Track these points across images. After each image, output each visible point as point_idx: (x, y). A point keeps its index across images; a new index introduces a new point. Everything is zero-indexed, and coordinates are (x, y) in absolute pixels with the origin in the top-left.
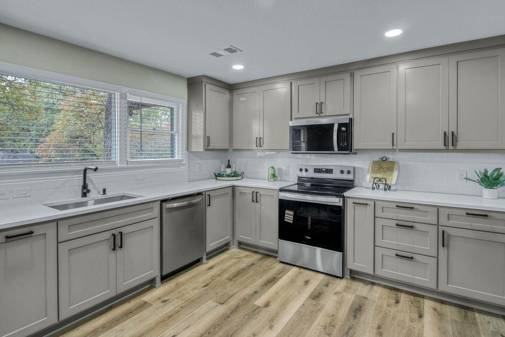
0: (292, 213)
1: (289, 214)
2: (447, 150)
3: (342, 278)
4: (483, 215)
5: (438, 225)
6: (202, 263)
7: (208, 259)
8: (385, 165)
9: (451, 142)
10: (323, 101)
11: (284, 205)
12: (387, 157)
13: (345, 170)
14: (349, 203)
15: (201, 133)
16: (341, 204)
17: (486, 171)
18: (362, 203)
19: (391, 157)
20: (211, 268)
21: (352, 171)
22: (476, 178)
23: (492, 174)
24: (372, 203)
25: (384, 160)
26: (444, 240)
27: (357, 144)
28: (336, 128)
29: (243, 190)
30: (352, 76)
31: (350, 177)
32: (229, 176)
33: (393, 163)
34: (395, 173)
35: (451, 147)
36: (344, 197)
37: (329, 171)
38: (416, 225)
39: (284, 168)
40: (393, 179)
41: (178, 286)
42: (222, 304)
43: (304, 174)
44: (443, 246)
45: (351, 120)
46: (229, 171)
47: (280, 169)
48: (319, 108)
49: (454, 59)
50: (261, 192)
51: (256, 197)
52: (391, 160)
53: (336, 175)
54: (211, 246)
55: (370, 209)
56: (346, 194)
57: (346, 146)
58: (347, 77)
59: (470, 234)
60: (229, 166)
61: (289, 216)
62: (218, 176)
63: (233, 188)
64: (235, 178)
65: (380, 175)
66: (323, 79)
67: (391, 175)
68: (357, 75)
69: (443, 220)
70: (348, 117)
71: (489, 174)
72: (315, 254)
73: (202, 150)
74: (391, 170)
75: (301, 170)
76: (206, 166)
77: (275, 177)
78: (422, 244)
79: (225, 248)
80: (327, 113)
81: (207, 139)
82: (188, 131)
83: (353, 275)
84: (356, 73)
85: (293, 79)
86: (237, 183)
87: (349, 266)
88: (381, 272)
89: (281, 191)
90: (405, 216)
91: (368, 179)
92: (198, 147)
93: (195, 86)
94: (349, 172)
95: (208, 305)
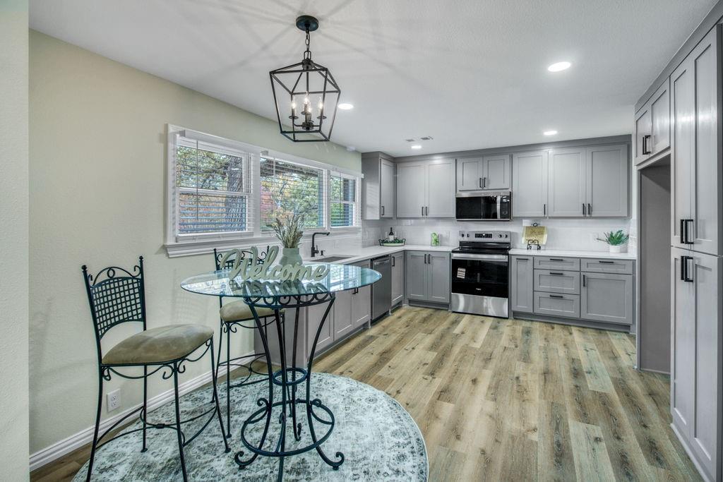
0: (464, 270)
1: (461, 271)
2: (585, 217)
3: (508, 319)
4: (610, 262)
5: (580, 271)
6: (389, 316)
7: (392, 312)
8: (536, 230)
9: (587, 211)
10: (486, 177)
11: (456, 264)
12: (538, 223)
13: (504, 235)
14: (514, 259)
15: (377, 204)
16: (507, 261)
17: (612, 233)
18: (522, 259)
19: (542, 223)
20: (400, 317)
21: (509, 234)
22: (605, 238)
23: (616, 235)
24: (532, 258)
25: (535, 226)
26: (584, 282)
27: (515, 213)
28: (499, 199)
29: (415, 254)
30: (512, 157)
31: (507, 240)
32: (391, 242)
33: (543, 228)
34: (545, 236)
35: (588, 215)
36: (508, 254)
37: (489, 236)
38: (563, 272)
39: (444, 234)
40: (544, 240)
41: (385, 328)
42: (430, 333)
43: (465, 239)
44: (584, 286)
45: (510, 193)
46: (391, 238)
47: (441, 235)
48: (483, 182)
49: (589, 150)
50: (432, 254)
51: (428, 258)
52: (542, 226)
53: (495, 239)
54: (394, 301)
55: (530, 263)
56: (510, 252)
57: (507, 214)
58: (507, 158)
59: (603, 276)
60: (391, 234)
61: (461, 274)
62: (383, 242)
63: (405, 252)
64: (400, 244)
65: (532, 238)
66: (486, 159)
67: (542, 237)
68: (515, 157)
69: (584, 268)
70: (508, 191)
71: (614, 235)
73: (378, 218)
74: (541, 233)
75: (463, 235)
76: (372, 234)
77: (437, 242)
78: (569, 286)
79: (398, 306)
80: (490, 188)
81: (382, 208)
82: (362, 201)
83: (516, 315)
84: (514, 155)
85: (458, 156)
86: (407, 247)
87: (514, 309)
88: (539, 310)
89: (453, 252)
90: (557, 266)
91: (523, 242)
92: (374, 215)
93: (369, 160)
94: (506, 236)
95: (420, 335)
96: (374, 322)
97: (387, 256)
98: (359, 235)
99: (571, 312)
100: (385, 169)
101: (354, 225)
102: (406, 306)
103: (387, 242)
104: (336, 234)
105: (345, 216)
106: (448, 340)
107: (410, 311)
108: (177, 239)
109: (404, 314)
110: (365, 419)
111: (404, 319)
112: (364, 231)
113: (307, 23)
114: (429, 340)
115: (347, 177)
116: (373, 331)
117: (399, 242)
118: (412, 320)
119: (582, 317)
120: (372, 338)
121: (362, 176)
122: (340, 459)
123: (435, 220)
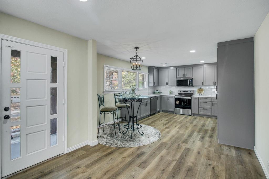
0: (178, 101)
2: (214, 86)
3: (191, 115)
6: (156, 114)
11: (176, 100)
14: (193, 98)
15: (152, 81)
16: (191, 98)
18: (196, 98)
19: (202, 88)
21: (193, 91)
25: (201, 88)
26: (213, 104)
27: (194, 84)
28: (189, 80)
29: (164, 96)
31: (192, 93)
32: (157, 93)
33: (203, 89)
34: (203, 91)
37: (187, 91)
38: (207, 102)
39: (173, 91)
40: (203, 93)
43: (180, 92)
44: (213, 106)
45: (193, 78)
46: (157, 92)
48: (185, 75)
50: (169, 97)
51: (168, 98)
53: (189, 92)
54: (158, 110)
55: (197, 99)
56: (192, 96)
57: (192, 85)
58: (192, 68)
60: (157, 91)
61: (178, 102)
62: (154, 93)
63: (161, 96)
65: (199, 92)
67: (202, 92)
68: (194, 68)
69: (213, 101)
70: (192, 78)
72: (184, 111)
73: (153, 86)
74: (202, 90)
75: (179, 91)
76: (151, 90)
77: (171, 93)
78: (209, 106)
79: (159, 112)
80: (187, 77)
81: (154, 83)
82: (148, 81)
83: (194, 115)
84: (194, 67)
85: (177, 67)
86: (161, 95)
87: (193, 112)
88: (200, 113)
89: (175, 96)
90: (205, 100)
91: (197, 93)
92: (151, 85)
93: (150, 69)
94: (192, 91)
95: (164, 118)
96: (151, 115)
97: (155, 97)
98: (147, 91)
99: (209, 113)
100: (155, 71)
101: (146, 88)
102: (161, 112)
103: (156, 93)
104: (141, 90)
105: (143, 85)
106: (171, 119)
107: (162, 113)
108: (106, 90)
109: (160, 114)
110: (148, 130)
111: (160, 115)
112: (149, 90)
113: (137, 48)
114: (166, 119)
115: (143, 74)
116: (151, 117)
117: (159, 93)
118: (162, 115)
119: (212, 115)
120: (151, 118)
121: (148, 73)
122: (143, 134)
123: (170, 86)
